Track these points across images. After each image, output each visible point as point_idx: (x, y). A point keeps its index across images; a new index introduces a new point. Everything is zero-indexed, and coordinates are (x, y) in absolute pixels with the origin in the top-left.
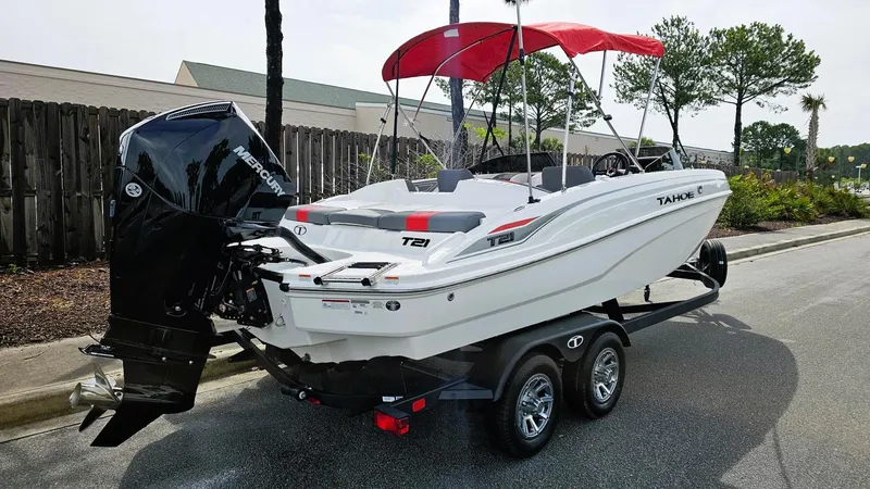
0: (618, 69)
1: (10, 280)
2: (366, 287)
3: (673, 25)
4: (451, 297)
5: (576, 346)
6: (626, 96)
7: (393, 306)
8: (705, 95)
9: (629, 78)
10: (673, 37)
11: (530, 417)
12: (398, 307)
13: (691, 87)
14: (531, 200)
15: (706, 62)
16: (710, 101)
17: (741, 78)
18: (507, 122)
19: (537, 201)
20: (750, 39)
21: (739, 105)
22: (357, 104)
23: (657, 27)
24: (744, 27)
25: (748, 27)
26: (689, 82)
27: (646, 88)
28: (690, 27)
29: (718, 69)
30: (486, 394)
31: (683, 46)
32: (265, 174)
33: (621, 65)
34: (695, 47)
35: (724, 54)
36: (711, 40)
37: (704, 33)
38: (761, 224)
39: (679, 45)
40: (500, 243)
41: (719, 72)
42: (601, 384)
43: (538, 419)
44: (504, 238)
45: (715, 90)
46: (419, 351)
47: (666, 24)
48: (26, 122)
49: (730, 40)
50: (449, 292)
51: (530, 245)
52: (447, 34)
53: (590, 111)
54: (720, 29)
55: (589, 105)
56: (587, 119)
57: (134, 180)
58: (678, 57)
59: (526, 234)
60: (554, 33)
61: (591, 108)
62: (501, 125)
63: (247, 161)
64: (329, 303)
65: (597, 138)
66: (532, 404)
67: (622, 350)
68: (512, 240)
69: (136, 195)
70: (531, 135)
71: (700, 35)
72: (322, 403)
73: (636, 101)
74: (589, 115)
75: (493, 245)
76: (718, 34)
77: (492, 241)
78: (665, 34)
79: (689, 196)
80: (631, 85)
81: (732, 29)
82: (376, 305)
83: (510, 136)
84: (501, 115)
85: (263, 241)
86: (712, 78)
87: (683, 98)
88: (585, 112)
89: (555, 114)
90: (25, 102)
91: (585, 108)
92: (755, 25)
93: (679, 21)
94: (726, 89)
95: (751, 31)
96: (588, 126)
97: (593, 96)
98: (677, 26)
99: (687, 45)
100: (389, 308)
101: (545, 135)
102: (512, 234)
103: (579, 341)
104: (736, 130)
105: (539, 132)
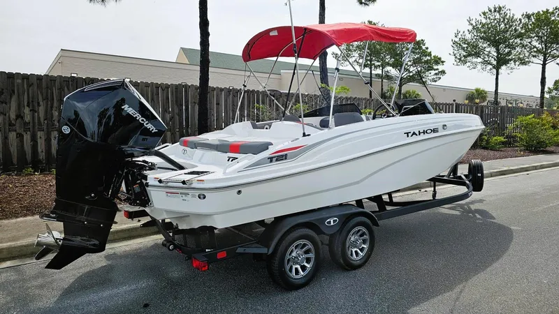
0: (455, 43)
1: (50, 178)
2: (185, 186)
3: (495, 11)
4: (239, 192)
5: (332, 224)
6: (462, 61)
7: (202, 197)
8: (519, 59)
9: (463, 49)
10: (495, 19)
11: (298, 267)
12: (204, 198)
13: (509, 53)
14: (304, 135)
15: (520, 36)
16: (523, 63)
17: (546, 46)
18: (380, 80)
19: (309, 135)
20: (553, 18)
21: (544, 65)
22: (282, 71)
23: (484, 13)
24: (548, 10)
25: (551, 11)
26: (507, 50)
27: (477, 55)
28: (508, 12)
29: (529, 40)
30: (264, 250)
31: (503, 25)
32: (142, 120)
33: (457, 40)
34: (511, 26)
35: (532, 30)
36: (523, 21)
37: (518, 16)
38: (548, 149)
39: (500, 25)
40: (277, 160)
41: (530, 43)
42: (356, 249)
43: (304, 268)
44: (281, 157)
45: (527, 55)
46: (220, 223)
47: (490, 11)
48: (66, 88)
49: (536, 20)
50: (239, 188)
51: (299, 162)
52: (272, 34)
53: (437, 72)
54: (530, 12)
55: (435, 67)
56: (435, 77)
57: (67, 125)
58: (498, 33)
59: (296, 156)
60: (328, 31)
61: (437, 69)
62: (376, 81)
63: (130, 113)
64: (169, 194)
65: (444, 89)
66: (297, 258)
67: (371, 228)
68: (286, 159)
69: (68, 133)
70: (396, 88)
71: (515, 17)
72: (182, 253)
73: (468, 64)
74: (436, 74)
75: (271, 161)
76: (528, 17)
77: (271, 159)
78: (489, 18)
79: (435, 131)
80: (465, 54)
81: (539, 12)
82: (193, 196)
83: (382, 89)
84: (376, 75)
85: (147, 158)
86: (523, 46)
87: (502, 61)
88: (433, 72)
89: (411, 74)
90: (65, 77)
91: (432, 69)
92: (556, 9)
93: (500, 8)
94: (534, 54)
95: (553, 13)
96: (436, 81)
97: (438, 61)
98: (499, 12)
99: (505, 25)
100: (199, 198)
101: (405, 88)
102: (286, 155)
103: (334, 221)
104: (541, 82)
105: (400, 86)
